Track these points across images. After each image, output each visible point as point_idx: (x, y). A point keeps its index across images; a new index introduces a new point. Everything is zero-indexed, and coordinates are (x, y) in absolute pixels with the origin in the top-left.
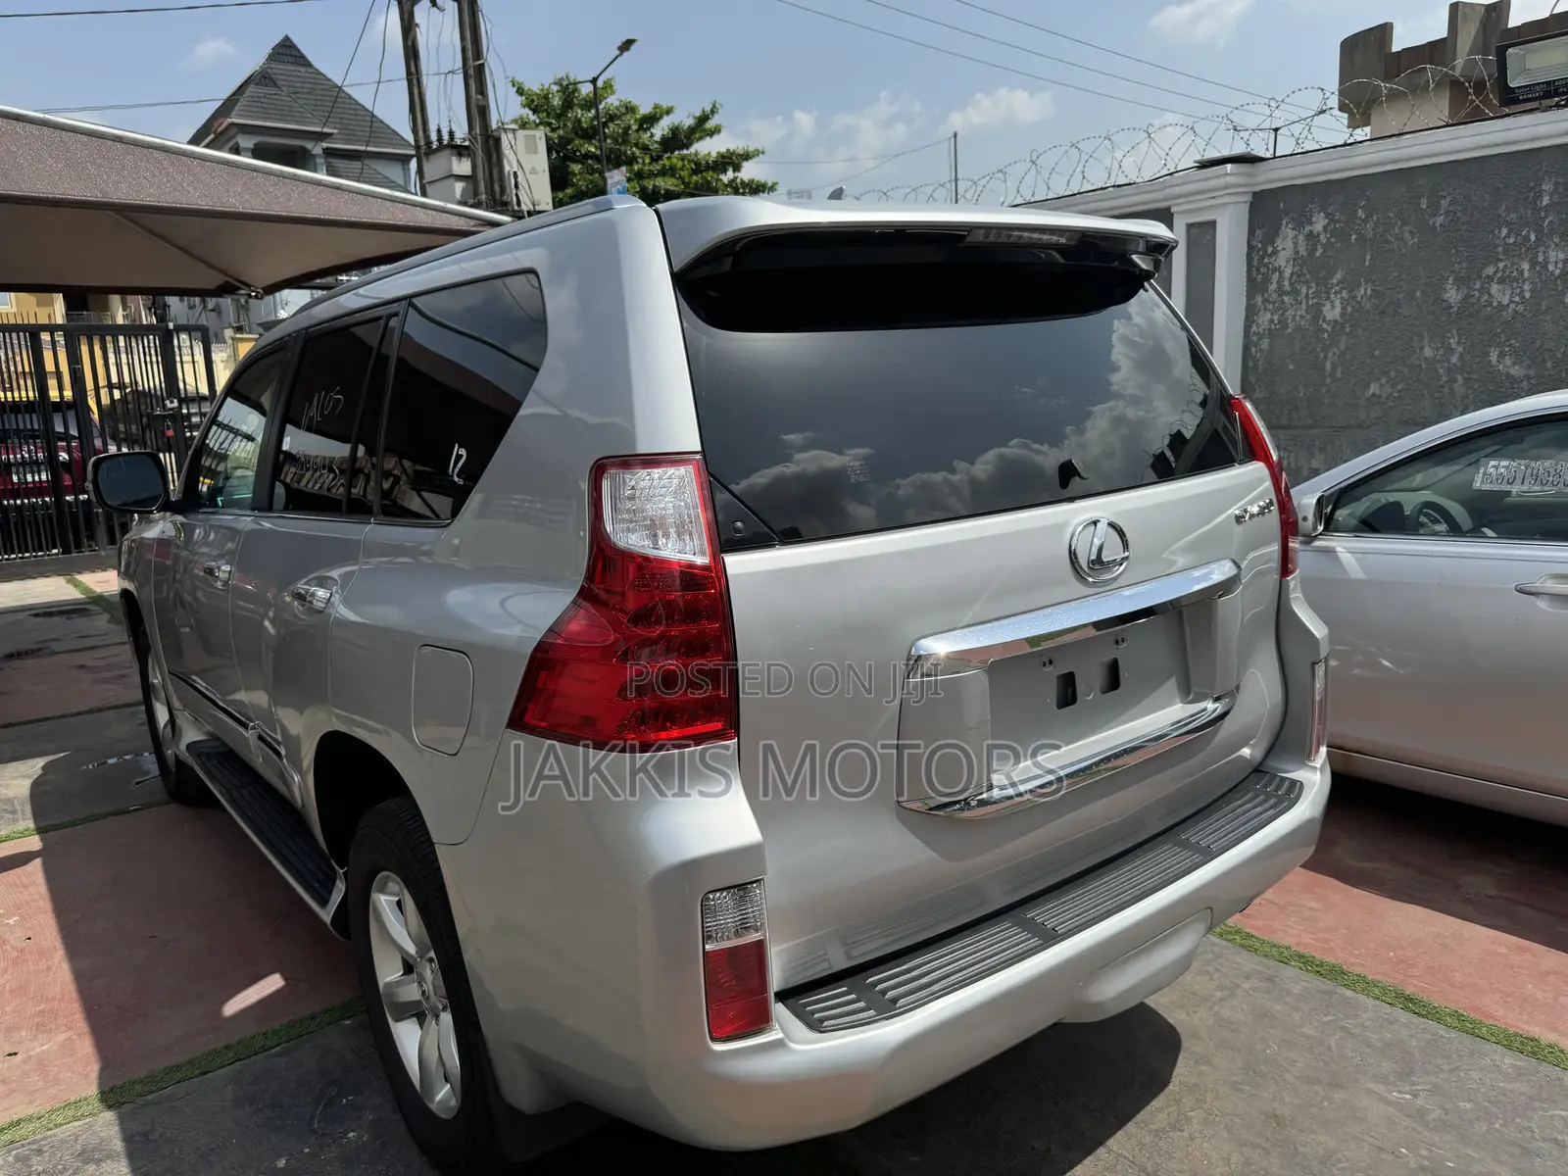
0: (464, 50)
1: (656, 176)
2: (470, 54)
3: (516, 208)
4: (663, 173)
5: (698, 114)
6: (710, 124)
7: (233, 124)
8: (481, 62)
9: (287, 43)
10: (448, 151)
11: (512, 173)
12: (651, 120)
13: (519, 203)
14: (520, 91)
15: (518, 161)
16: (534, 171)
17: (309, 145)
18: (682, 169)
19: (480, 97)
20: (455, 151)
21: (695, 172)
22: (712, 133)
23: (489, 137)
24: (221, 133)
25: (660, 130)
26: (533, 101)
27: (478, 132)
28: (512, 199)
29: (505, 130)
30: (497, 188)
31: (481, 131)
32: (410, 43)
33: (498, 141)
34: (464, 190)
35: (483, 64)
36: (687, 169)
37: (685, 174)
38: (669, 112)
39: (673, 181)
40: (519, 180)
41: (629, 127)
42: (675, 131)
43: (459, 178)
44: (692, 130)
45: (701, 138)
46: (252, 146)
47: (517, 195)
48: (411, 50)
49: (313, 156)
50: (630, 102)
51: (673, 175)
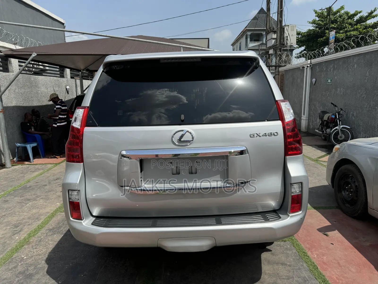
0: (278, 7)
1: (351, 31)
2: (279, 8)
3: (286, 45)
4: (354, 30)
5: (369, 12)
6: (374, 14)
7: (247, 30)
8: (282, 9)
9: (262, 9)
10: (272, 33)
11: (286, 36)
12: (355, 15)
13: (287, 44)
14: (316, 13)
15: (288, 33)
16: (292, 35)
17: (262, 32)
18: (360, 29)
19: (280, 18)
20: (274, 32)
21: (364, 29)
22: (374, 17)
23: (282, 28)
24: (244, 32)
25: (356, 18)
26: (319, 15)
27: (279, 27)
28: (285, 43)
29: (286, 26)
30: (282, 41)
31: (280, 27)
32: (268, 7)
33: (284, 29)
34: (275, 42)
35: (283, 10)
36: (362, 28)
37: (361, 30)
38: (360, 12)
39: (357, 32)
40: (288, 38)
41: (345, 18)
42: (361, 18)
43: (274, 39)
44: (367, 17)
45: (370, 19)
46: (250, 34)
47: (287, 42)
48: (268, 9)
49: (263, 35)
50: (347, 11)
51: (357, 30)
